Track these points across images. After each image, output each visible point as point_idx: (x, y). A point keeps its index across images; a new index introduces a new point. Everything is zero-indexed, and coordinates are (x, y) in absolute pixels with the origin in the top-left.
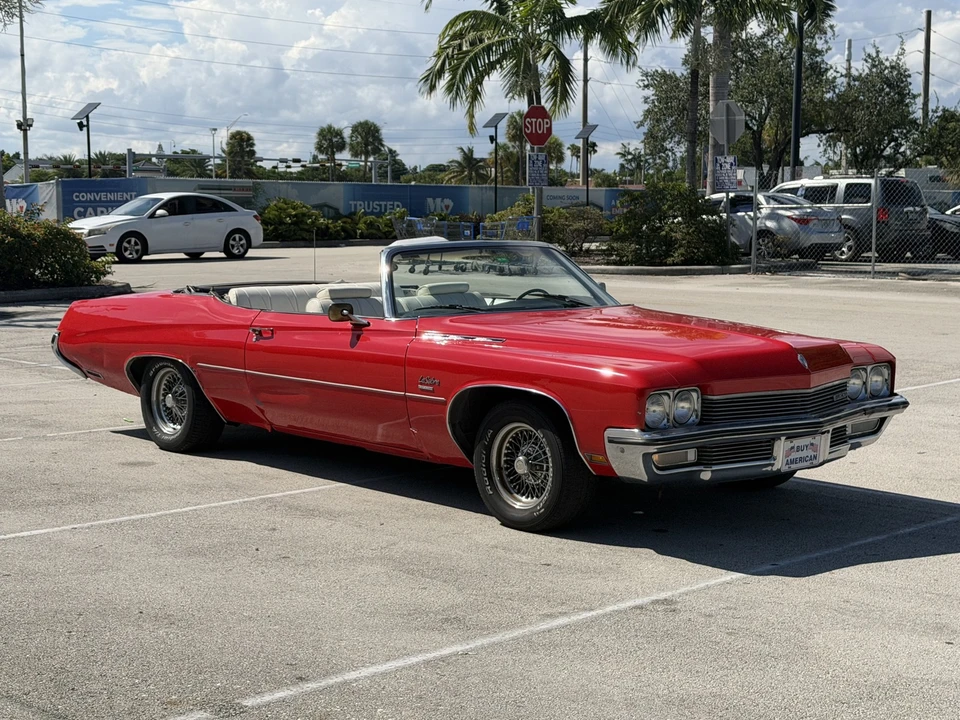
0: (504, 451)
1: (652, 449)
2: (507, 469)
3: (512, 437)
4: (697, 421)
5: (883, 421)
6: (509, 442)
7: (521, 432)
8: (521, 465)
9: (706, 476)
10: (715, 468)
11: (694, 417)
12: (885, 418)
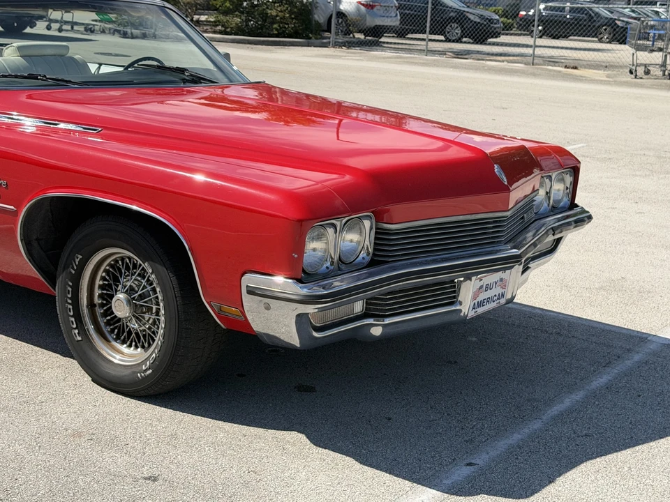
0: (98, 282)
1: (311, 309)
2: (102, 305)
3: (110, 265)
4: (368, 258)
5: (558, 241)
6: (105, 271)
7: (123, 259)
8: (121, 306)
9: (377, 331)
10: (388, 321)
11: (363, 254)
12: (561, 238)
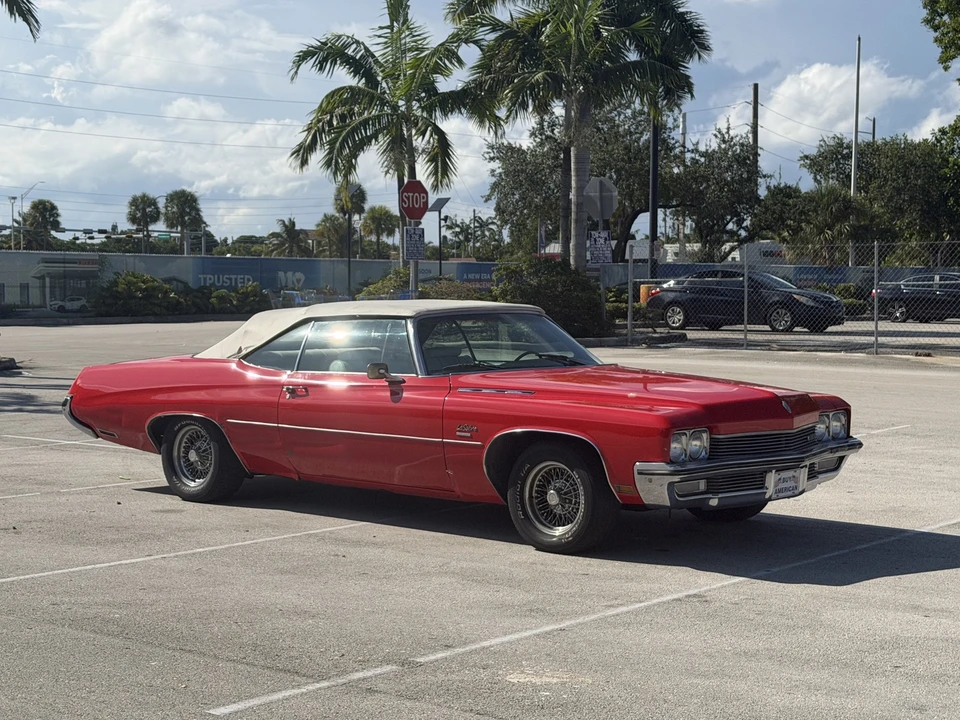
0: (536, 482)
1: (676, 479)
2: (537, 498)
3: (545, 472)
4: (707, 456)
5: (841, 459)
6: (542, 476)
7: (555, 469)
8: (553, 498)
9: (714, 502)
10: (720, 496)
11: (704, 453)
12: (844, 457)
